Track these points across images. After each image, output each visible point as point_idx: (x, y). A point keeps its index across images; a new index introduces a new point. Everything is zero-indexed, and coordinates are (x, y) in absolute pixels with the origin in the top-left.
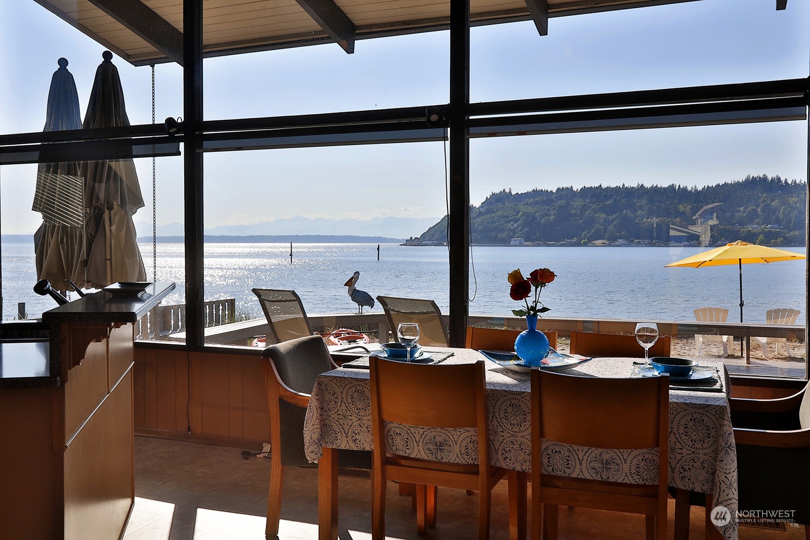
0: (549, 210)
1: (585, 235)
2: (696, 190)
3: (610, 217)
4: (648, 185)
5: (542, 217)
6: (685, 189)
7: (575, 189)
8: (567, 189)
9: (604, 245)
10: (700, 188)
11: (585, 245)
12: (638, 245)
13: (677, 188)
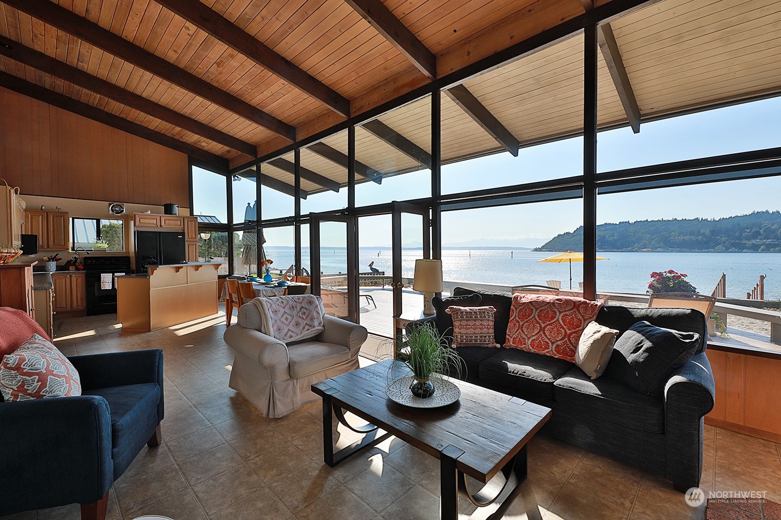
0: (614, 233)
1: (636, 246)
2: (714, 220)
3: (653, 237)
4: (679, 218)
5: (609, 237)
6: (706, 220)
7: (630, 222)
8: (626, 222)
9: (648, 251)
10: (717, 219)
11: (636, 251)
12: (672, 251)
13: (700, 219)
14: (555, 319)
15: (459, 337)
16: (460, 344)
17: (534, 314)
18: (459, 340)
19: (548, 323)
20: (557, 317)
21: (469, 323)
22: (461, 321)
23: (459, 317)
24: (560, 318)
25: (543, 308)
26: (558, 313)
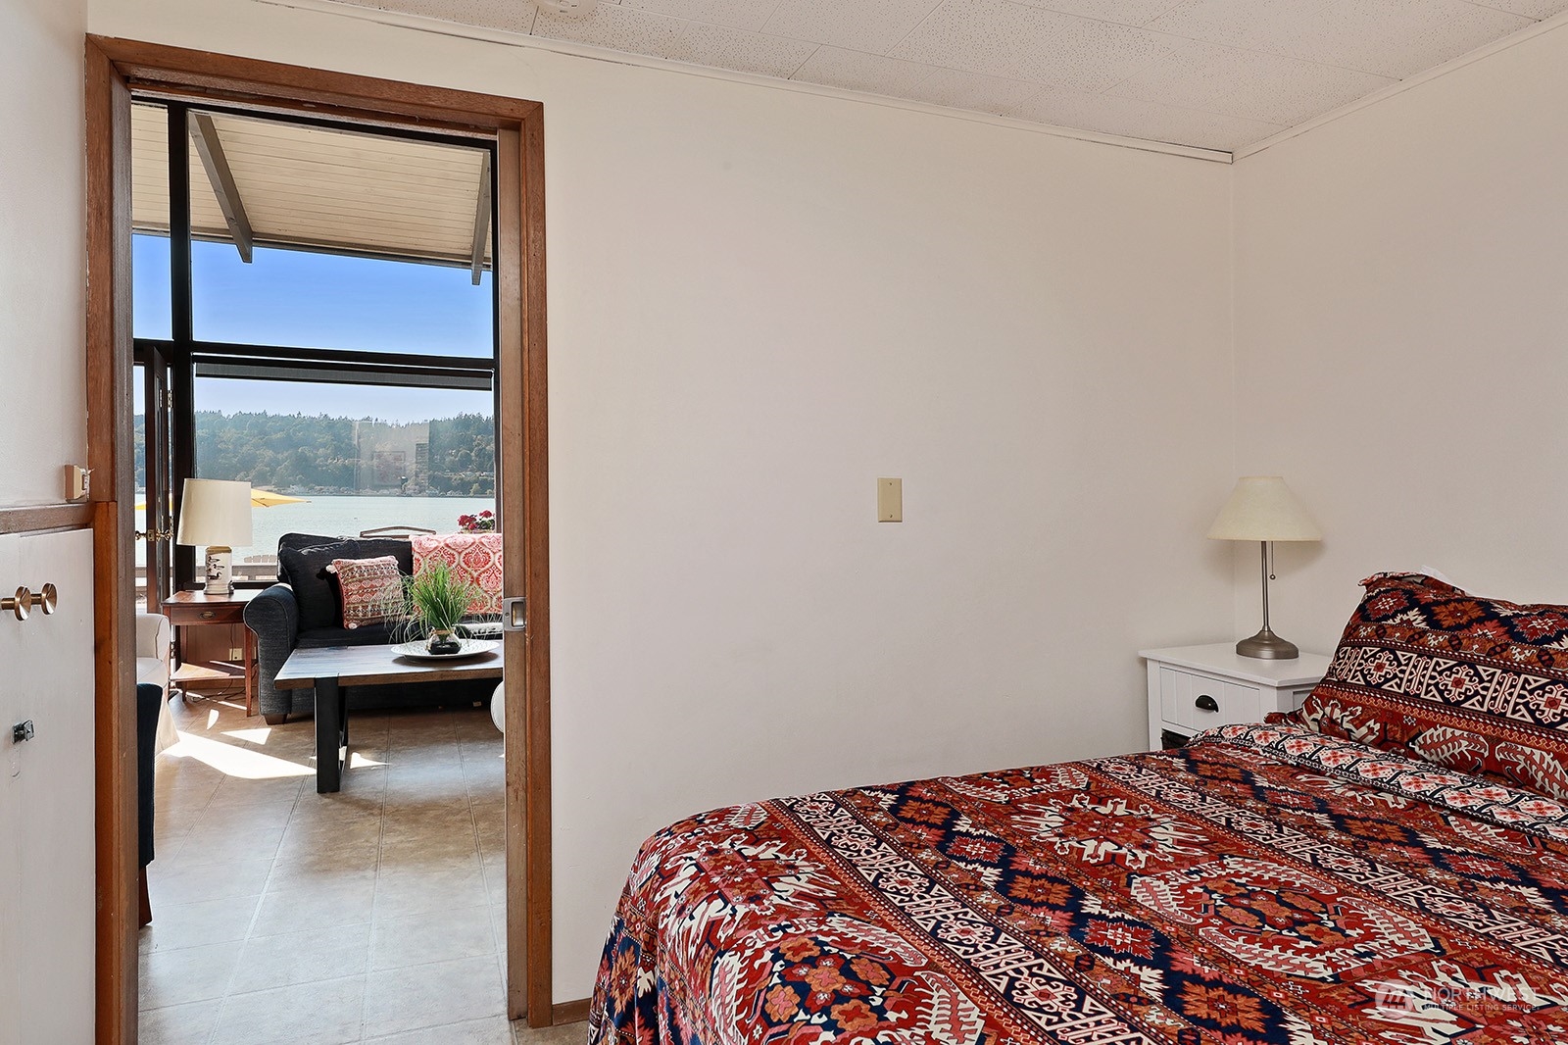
3: (280, 456)
14: (490, 564)
15: (360, 609)
16: (362, 621)
17: (457, 561)
18: (361, 614)
19: (482, 569)
20: (492, 560)
21: (374, 583)
22: (360, 581)
23: (357, 575)
24: (497, 561)
25: (469, 550)
26: (491, 554)
